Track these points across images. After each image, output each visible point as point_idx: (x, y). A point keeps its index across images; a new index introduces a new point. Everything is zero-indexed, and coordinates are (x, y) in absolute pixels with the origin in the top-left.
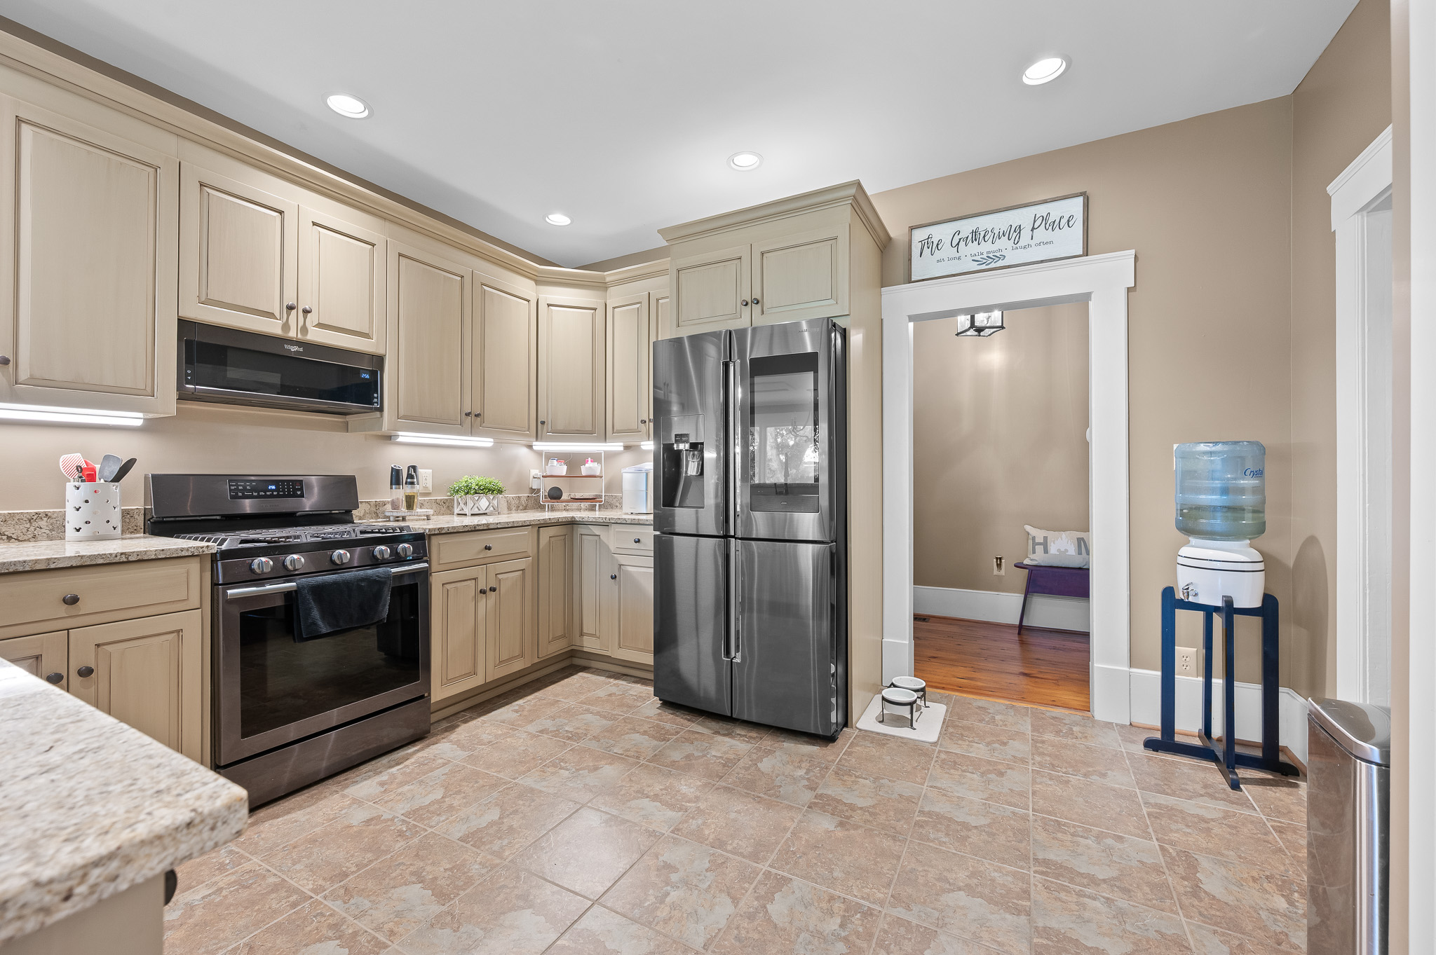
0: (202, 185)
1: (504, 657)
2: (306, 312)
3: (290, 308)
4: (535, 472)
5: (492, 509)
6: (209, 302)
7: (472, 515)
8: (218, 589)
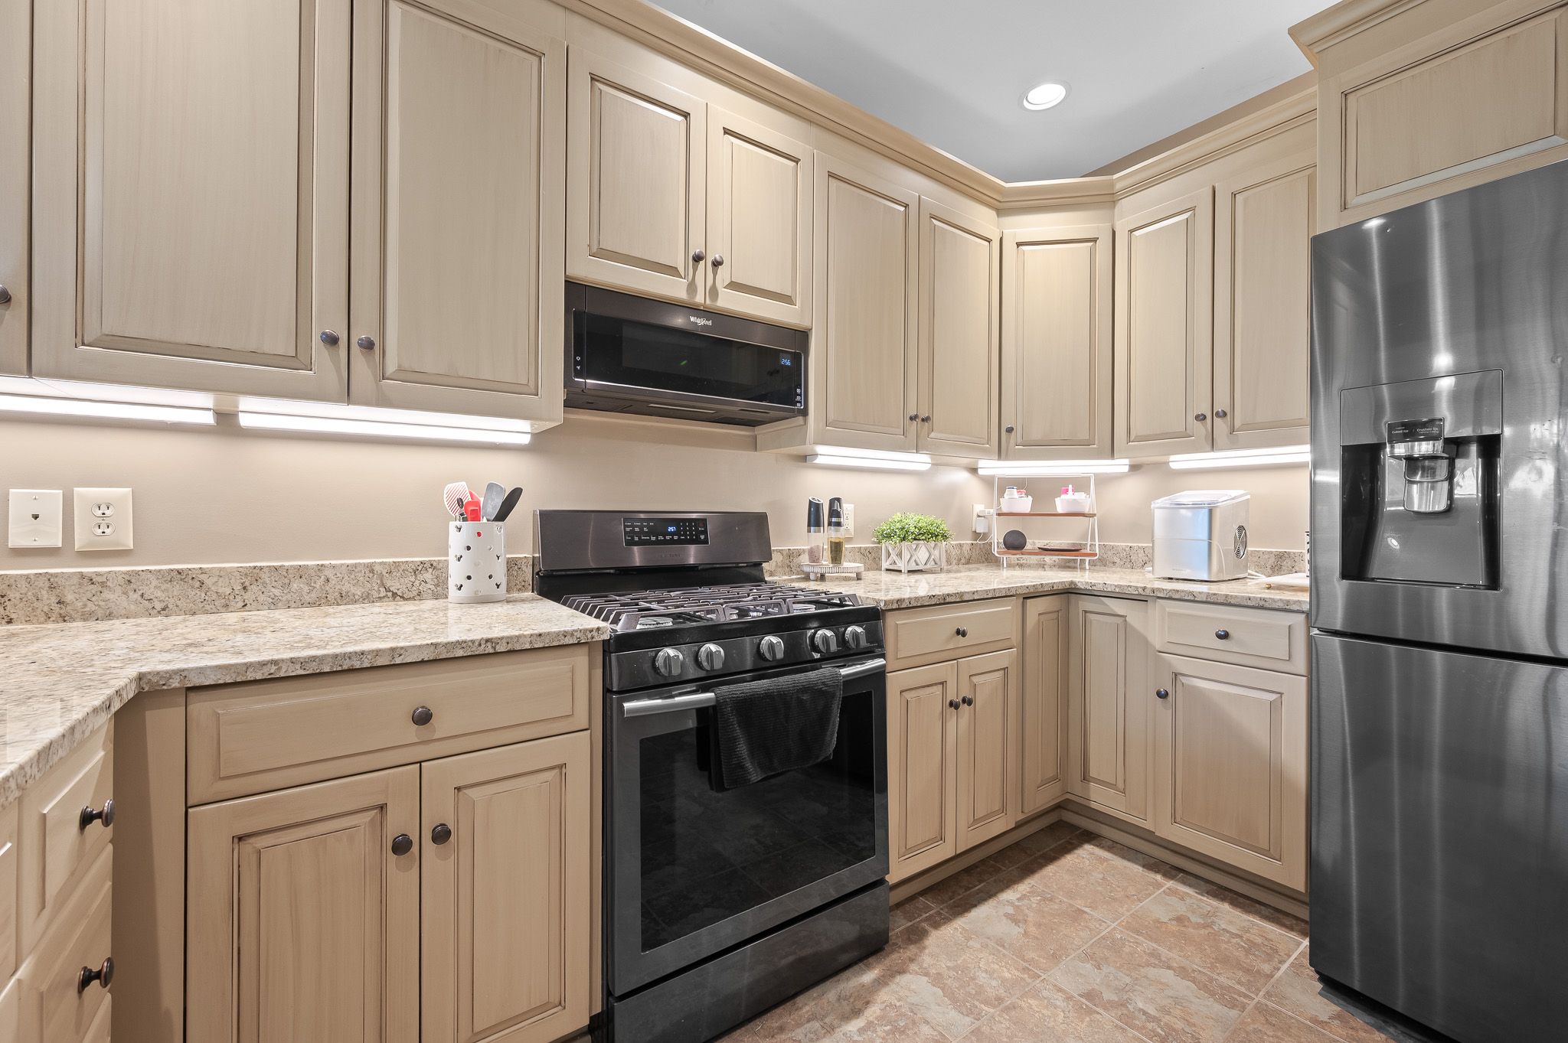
0: (594, 78)
1: (980, 814)
2: (717, 264)
3: (698, 259)
4: (979, 508)
5: (933, 563)
6: (601, 253)
7: (909, 571)
8: (611, 699)
